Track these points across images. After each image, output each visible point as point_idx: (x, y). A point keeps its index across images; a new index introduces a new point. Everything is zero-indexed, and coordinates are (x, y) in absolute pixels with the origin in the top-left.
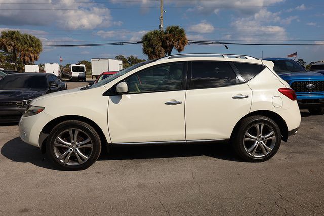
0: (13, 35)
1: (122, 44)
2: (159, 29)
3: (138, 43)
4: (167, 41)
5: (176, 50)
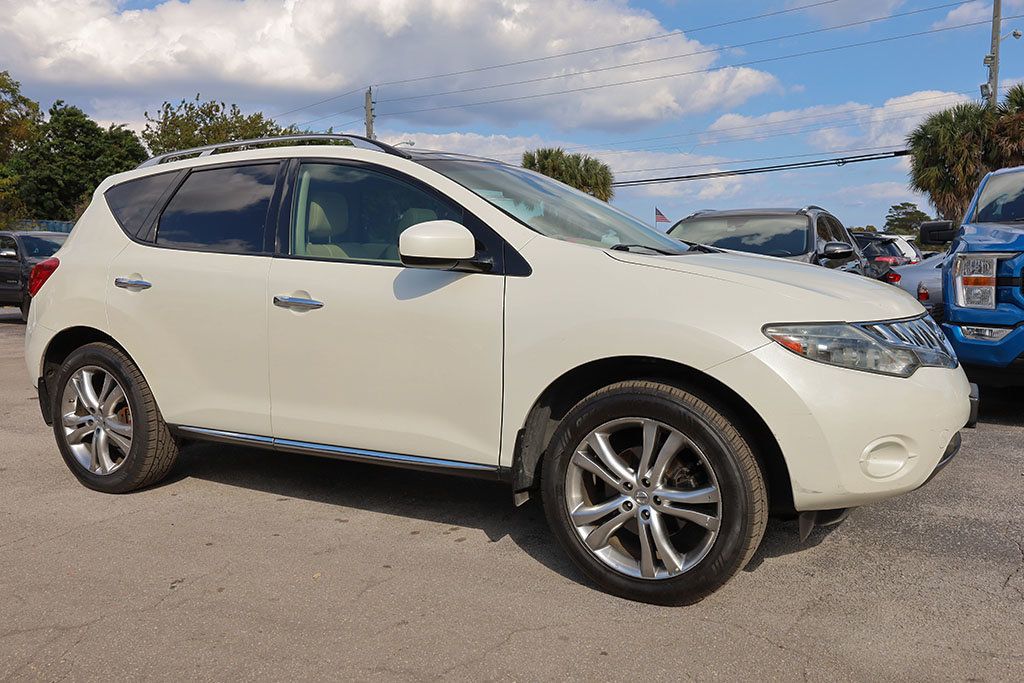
0: (546, 158)
1: (844, 161)
3: (898, 154)
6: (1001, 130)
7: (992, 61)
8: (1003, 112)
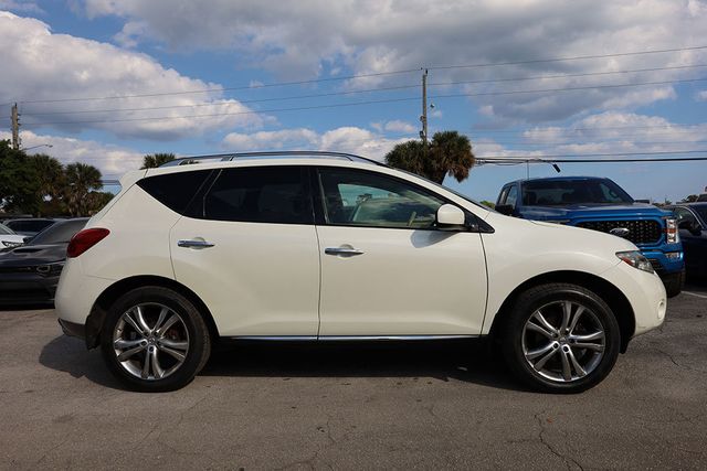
2: (419, 140)
4: (434, 162)
5: (453, 177)
6: (432, 156)
7: (424, 119)
8: (431, 146)
